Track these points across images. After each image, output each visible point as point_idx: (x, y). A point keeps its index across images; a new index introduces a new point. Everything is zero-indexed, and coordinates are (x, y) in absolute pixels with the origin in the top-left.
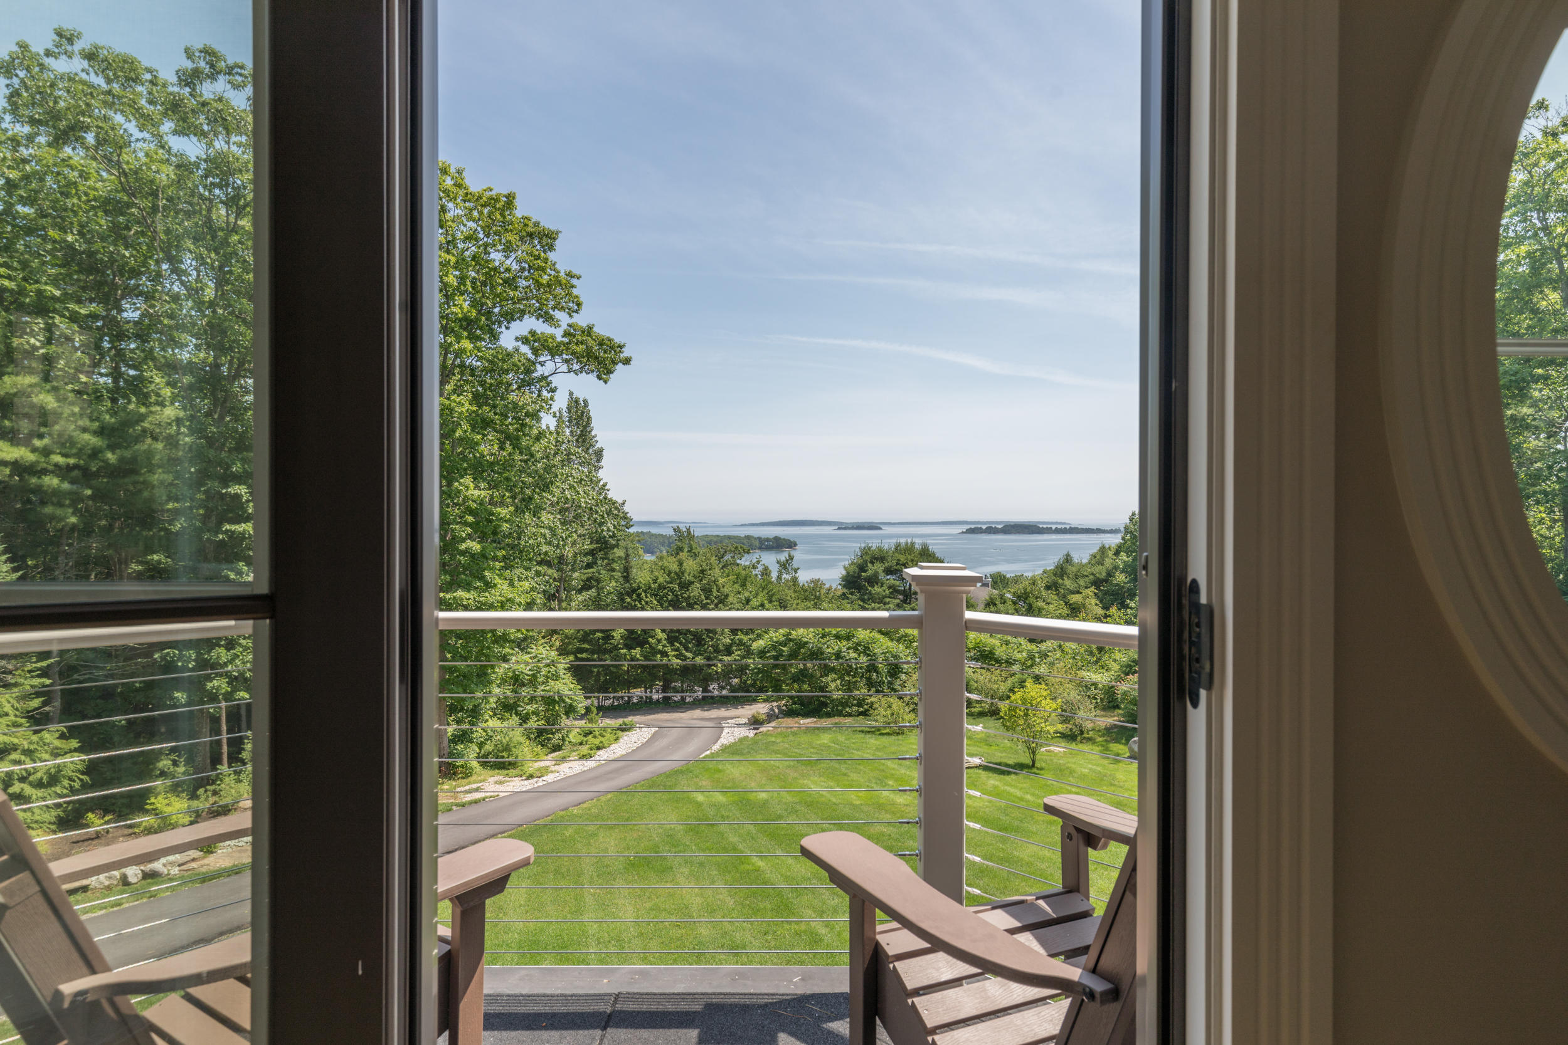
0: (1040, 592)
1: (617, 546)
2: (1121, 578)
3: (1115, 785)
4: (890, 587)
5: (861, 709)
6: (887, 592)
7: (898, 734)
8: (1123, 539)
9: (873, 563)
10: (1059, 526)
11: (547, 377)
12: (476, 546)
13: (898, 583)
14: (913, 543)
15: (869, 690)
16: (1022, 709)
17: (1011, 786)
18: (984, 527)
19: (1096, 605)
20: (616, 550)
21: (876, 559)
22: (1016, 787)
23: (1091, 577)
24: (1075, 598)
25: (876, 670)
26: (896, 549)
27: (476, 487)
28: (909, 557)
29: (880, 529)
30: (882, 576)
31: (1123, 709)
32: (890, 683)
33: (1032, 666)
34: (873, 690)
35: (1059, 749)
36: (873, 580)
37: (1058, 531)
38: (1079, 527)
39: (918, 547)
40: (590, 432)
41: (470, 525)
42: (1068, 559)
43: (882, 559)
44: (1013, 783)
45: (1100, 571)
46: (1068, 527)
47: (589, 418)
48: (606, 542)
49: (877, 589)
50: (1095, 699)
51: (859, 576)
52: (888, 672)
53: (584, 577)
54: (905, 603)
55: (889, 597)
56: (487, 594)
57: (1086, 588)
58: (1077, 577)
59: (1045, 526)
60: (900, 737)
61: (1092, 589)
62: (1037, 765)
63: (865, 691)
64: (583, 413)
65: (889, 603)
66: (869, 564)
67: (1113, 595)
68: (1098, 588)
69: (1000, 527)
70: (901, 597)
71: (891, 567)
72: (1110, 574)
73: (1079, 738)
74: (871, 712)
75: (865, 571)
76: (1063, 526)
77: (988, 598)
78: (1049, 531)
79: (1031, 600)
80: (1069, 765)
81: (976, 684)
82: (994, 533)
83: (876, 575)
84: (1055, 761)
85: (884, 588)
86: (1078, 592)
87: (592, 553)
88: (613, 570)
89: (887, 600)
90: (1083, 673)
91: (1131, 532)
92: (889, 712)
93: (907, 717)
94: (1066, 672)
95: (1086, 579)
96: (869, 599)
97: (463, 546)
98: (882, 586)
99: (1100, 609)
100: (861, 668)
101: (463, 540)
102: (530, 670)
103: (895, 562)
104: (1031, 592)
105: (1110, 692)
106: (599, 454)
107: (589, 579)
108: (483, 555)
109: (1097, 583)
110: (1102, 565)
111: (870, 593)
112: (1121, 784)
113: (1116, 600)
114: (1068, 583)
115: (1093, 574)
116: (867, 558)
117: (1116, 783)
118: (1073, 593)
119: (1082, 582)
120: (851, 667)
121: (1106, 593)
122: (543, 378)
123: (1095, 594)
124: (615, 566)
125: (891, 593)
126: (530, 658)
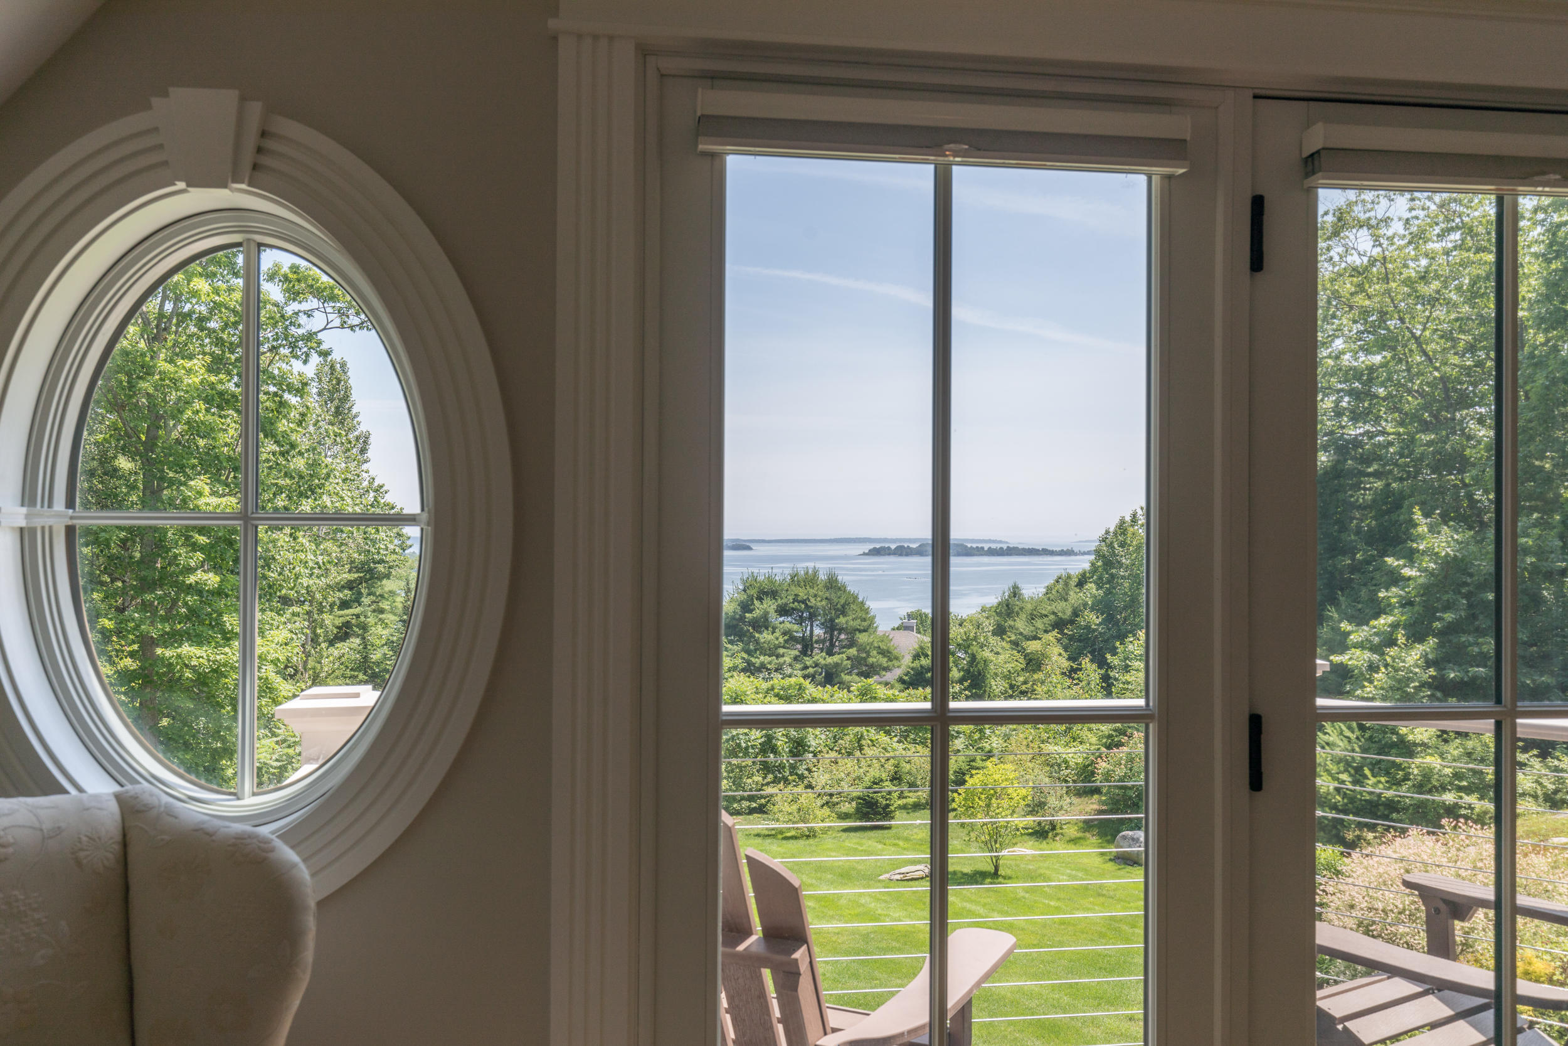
0: (986, 638)
1: (388, 576)
2: (1094, 619)
3: (1103, 895)
4: (784, 634)
5: (754, 805)
6: (781, 640)
7: (808, 837)
8: (1093, 564)
9: (760, 599)
10: (994, 546)
11: (316, 333)
12: (212, 579)
13: (796, 627)
14: (816, 572)
15: (764, 778)
16: (983, 797)
17: (971, 901)
18: (893, 547)
19: (1060, 654)
20: (385, 582)
21: (766, 594)
22: (977, 903)
23: (1052, 617)
24: (1033, 646)
25: (774, 750)
26: (792, 578)
27: (214, 493)
28: (812, 591)
29: (749, 548)
30: (775, 619)
31: (1105, 795)
32: (793, 767)
33: (980, 739)
34: (770, 777)
35: (1026, 850)
36: (762, 624)
37: (992, 552)
38: (1020, 547)
39: (822, 577)
40: (349, 409)
41: (201, 549)
42: (1015, 592)
43: (773, 594)
44: (973, 898)
45: (1064, 609)
46: (1005, 546)
47: (347, 389)
48: (370, 571)
49: (765, 637)
50: (1066, 781)
51: (742, 619)
52: (790, 751)
53: (339, 622)
54: (805, 655)
55: (784, 647)
56: (227, 649)
57: (1046, 631)
58: (1032, 617)
59: (974, 546)
60: (811, 841)
61: (1055, 633)
62: (1001, 872)
63: (758, 778)
64: (339, 381)
65: (783, 656)
66: (755, 602)
67: (1080, 641)
68: (1061, 632)
69: (914, 546)
70: (799, 646)
71: (786, 604)
72: (1076, 613)
73: (1050, 834)
74: (770, 807)
75: (751, 611)
76: (999, 546)
77: (917, 646)
78: (979, 552)
79: (975, 648)
80: (1042, 871)
81: (908, 766)
82: (907, 555)
83: (765, 615)
84: (1022, 866)
85: (777, 634)
86: (1035, 638)
87: (350, 585)
88: (382, 611)
89: (781, 651)
90: (1050, 748)
91: (1104, 556)
92: (795, 807)
93: (820, 813)
94: (1028, 746)
95: (1046, 620)
96: (756, 650)
97: (192, 579)
98: (773, 633)
99: (1064, 660)
100: (753, 747)
101: (190, 570)
102: (277, 760)
103: (791, 598)
104: (975, 638)
105: (1087, 772)
106: (364, 442)
107: (347, 625)
108: (219, 592)
109: (1059, 625)
110: (1066, 600)
111: (757, 642)
112: (1112, 893)
113: (1085, 648)
114: (1021, 624)
115: (1054, 613)
116: (753, 592)
117: (1104, 892)
118: (1028, 639)
119: (1039, 624)
120: (739, 745)
121: (1071, 638)
122: (310, 337)
123: (1058, 640)
124: (385, 605)
125: (786, 641)
126: (277, 743)
